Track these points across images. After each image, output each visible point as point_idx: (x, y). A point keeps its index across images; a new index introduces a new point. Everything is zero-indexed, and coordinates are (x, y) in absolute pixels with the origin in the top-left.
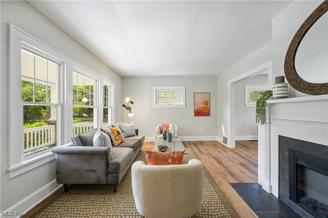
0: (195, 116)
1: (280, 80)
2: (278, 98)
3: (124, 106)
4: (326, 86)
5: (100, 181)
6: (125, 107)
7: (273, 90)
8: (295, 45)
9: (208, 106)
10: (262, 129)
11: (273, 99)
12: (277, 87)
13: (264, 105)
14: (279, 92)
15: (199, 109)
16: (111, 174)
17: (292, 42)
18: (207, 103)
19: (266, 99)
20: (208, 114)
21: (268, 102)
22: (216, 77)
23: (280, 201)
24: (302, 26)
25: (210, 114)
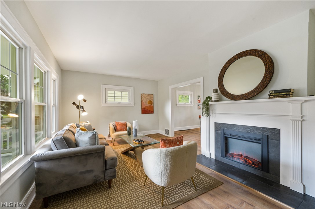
0: (142, 114)
1: (216, 91)
2: (215, 101)
3: (74, 103)
4: (239, 96)
5: (97, 179)
6: (76, 105)
7: (212, 96)
8: (223, 73)
9: (152, 105)
10: (204, 120)
11: (212, 101)
12: (215, 95)
13: (208, 105)
14: (216, 98)
15: (145, 108)
16: (109, 170)
17: (221, 70)
18: (151, 103)
19: (208, 102)
20: (152, 112)
21: (210, 103)
22: (158, 81)
23: (216, 160)
24: (226, 63)
25: (153, 111)
